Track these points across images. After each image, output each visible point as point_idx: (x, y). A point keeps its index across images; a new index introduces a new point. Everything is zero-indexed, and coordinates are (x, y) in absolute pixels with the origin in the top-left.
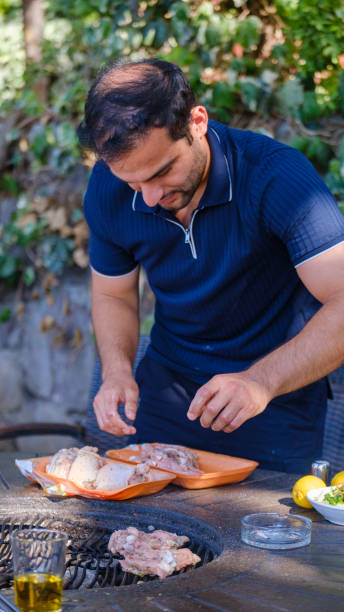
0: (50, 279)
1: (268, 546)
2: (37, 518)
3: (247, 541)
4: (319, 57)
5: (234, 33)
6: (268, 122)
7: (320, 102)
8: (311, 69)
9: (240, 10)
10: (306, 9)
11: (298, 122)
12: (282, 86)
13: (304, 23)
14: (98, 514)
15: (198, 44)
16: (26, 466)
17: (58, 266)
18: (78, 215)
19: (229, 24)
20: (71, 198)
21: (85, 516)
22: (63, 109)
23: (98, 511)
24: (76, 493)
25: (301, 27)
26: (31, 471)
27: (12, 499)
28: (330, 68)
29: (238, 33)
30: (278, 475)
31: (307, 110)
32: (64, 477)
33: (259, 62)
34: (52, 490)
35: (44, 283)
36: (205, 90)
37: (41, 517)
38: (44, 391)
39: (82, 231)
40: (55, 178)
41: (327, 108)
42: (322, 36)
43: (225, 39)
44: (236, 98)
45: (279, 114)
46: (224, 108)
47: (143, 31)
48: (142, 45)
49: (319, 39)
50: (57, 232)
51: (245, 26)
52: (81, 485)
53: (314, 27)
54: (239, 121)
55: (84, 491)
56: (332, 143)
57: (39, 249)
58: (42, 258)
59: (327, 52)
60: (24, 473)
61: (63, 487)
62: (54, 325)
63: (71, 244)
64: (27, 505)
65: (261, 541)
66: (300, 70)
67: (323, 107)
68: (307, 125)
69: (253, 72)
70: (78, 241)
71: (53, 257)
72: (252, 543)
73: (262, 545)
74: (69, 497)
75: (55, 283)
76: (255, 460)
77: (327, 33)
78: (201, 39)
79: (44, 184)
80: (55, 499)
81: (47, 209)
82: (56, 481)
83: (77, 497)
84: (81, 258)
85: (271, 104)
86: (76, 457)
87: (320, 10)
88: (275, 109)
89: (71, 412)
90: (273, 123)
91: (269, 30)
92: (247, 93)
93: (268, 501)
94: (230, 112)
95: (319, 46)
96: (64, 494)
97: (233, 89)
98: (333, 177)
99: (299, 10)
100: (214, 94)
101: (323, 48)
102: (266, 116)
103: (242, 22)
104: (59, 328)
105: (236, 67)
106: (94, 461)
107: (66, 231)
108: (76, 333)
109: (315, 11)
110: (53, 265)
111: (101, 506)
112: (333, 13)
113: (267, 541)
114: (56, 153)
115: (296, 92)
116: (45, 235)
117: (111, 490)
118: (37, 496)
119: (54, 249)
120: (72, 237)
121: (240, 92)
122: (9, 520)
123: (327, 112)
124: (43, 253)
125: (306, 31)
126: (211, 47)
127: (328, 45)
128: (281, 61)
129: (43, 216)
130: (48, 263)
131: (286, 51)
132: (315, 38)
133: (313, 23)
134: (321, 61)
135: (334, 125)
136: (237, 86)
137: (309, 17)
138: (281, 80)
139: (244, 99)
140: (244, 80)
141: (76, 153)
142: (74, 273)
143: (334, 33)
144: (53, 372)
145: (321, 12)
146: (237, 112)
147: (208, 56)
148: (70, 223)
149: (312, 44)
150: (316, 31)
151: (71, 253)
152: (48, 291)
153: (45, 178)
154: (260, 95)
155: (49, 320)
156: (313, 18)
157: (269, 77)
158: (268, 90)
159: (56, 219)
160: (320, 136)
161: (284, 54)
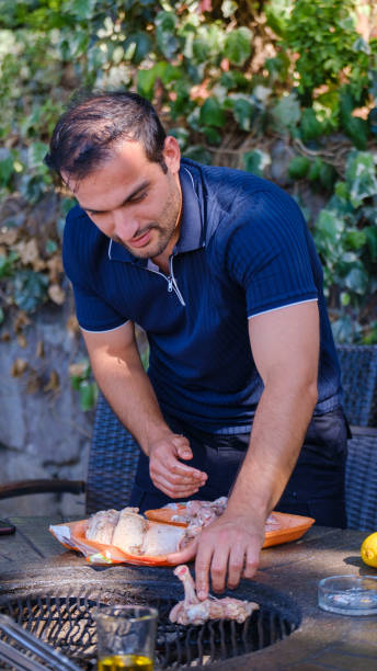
0: (20, 318)
1: (349, 612)
2: (83, 590)
3: (326, 608)
4: (318, 71)
5: (222, 46)
6: (262, 141)
7: (320, 118)
8: (309, 83)
9: (228, 21)
10: (304, 20)
11: (298, 140)
12: (277, 102)
13: (300, 35)
14: (146, 582)
15: (184, 58)
16: (62, 532)
17: (31, 303)
18: (52, 247)
19: (216, 37)
20: (43, 229)
21: (134, 585)
22: (31, 131)
23: (147, 579)
24: (122, 560)
25: (298, 38)
26: (69, 537)
27: (51, 570)
28: (328, 81)
29: (227, 46)
30: (332, 531)
31: (307, 127)
32: (108, 543)
33: (248, 76)
34: (96, 557)
35: (16, 323)
36: (192, 109)
37: (87, 588)
38: (17, 441)
39: (55, 264)
40: (24, 206)
41: (329, 125)
42: (322, 48)
43: (214, 53)
44: (228, 117)
45: (276, 132)
46: (213, 127)
47: (124, 45)
48: (123, 60)
49: (319, 52)
50: (30, 266)
51: (234, 38)
52: (127, 550)
53: (313, 39)
54: (230, 142)
55: (131, 557)
56: (336, 163)
57: (10, 285)
58: (12, 294)
59: (327, 65)
60: (61, 539)
61: (109, 555)
62: (27, 368)
63: (45, 279)
64: (68, 575)
65: (342, 607)
66: (296, 84)
67: (325, 125)
68: (307, 145)
69: (244, 87)
70: (53, 275)
71: (26, 293)
72: (332, 610)
73: (343, 612)
74: (115, 564)
75: (27, 322)
76: (309, 516)
77: (327, 45)
78: (188, 52)
79: (13, 214)
80: (99, 567)
81: (18, 241)
82: (99, 548)
83: (123, 564)
84: (56, 294)
85: (265, 123)
86: (118, 520)
87: (319, 20)
88: (270, 127)
89: (46, 464)
90: (267, 143)
91: (258, 42)
92: (239, 110)
93: (333, 561)
94: (220, 131)
95: (319, 60)
96: (110, 562)
97: (223, 107)
98: (339, 201)
99: (294, 20)
100: (202, 112)
101: (324, 61)
102: (260, 136)
103: (230, 34)
104: (33, 372)
105: (225, 82)
106: (139, 523)
107: (40, 265)
108: (52, 377)
109: (313, 22)
110: (25, 303)
111: (150, 573)
112: (333, 24)
113: (348, 607)
114: (26, 179)
115: (292, 109)
116: (16, 269)
117: (160, 555)
118: (78, 565)
119: (26, 284)
120: (46, 271)
121: (232, 109)
122: (51, 592)
123: (329, 130)
124: (14, 288)
125: (303, 43)
126: (201, 61)
127: (329, 58)
128: (276, 76)
129: (12, 248)
130: (19, 301)
131: (280, 65)
132: (314, 50)
133: (311, 34)
134: (320, 75)
135: (336, 144)
136: (227, 103)
137: (307, 29)
138: (274, 96)
139: (237, 117)
140: (234, 97)
141: (49, 179)
142: (48, 310)
143: (335, 45)
144: (26, 421)
145: (320, 22)
146: (228, 131)
147: (196, 71)
148: (44, 256)
149: (311, 57)
150: (314, 43)
151: (45, 289)
152: (20, 330)
153: (14, 207)
154: (254, 113)
155: (21, 363)
156: (311, 29)
157: (262, 92)
158: (262, 107)
159: (28, 252)
160: (322, 156)
161: (279, 69)
